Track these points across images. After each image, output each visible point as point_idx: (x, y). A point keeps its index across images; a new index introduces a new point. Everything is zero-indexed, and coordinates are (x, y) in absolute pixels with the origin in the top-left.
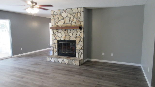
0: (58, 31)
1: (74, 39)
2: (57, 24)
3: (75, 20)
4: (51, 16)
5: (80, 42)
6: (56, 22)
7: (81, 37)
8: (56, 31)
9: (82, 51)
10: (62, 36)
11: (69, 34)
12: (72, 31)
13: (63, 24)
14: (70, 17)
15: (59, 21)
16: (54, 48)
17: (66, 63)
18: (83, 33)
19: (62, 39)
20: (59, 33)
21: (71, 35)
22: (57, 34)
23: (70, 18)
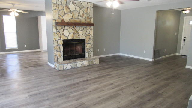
0: (64, 28)
1: (84, 37)
2: (61, 18)
3: (85, 15)
5: (90, 40)
6: (61, 15)
7: (91, 35)
8: (61, 27)
9: (91, 50)
10: (69, 34)
11: (78, 32)
12: (81, 28)
13: (71, 19)
14: (79, 11)
15: (65, 14)
17: (86, 65)
18: (92, 30)
19: (70, 38)
20: (65, 31)
21: (80, 32)
23: (79, 13)
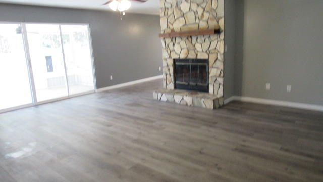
0: (174, 41)
1: (204, 56)
2: (171, 26)
3: (206, 15)
4: (160, 11)
5: (217, 61)
6: (170, 23)
7: (218, 51)
8: (170, 40)
9: (220, 80)
10: (180, 50)
11: (195, 46)
12: (200, 39)
13: (184, 26)
14: (195, 11)
15: (175, 20)
16: (166, 74)
17: (189, 104)
18: (222, 44)
19: (182, 56)
20: (176, 45)
21: (198, 47)
22: (171, 47)
23: (196, 13)
